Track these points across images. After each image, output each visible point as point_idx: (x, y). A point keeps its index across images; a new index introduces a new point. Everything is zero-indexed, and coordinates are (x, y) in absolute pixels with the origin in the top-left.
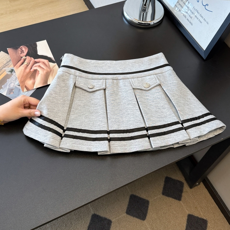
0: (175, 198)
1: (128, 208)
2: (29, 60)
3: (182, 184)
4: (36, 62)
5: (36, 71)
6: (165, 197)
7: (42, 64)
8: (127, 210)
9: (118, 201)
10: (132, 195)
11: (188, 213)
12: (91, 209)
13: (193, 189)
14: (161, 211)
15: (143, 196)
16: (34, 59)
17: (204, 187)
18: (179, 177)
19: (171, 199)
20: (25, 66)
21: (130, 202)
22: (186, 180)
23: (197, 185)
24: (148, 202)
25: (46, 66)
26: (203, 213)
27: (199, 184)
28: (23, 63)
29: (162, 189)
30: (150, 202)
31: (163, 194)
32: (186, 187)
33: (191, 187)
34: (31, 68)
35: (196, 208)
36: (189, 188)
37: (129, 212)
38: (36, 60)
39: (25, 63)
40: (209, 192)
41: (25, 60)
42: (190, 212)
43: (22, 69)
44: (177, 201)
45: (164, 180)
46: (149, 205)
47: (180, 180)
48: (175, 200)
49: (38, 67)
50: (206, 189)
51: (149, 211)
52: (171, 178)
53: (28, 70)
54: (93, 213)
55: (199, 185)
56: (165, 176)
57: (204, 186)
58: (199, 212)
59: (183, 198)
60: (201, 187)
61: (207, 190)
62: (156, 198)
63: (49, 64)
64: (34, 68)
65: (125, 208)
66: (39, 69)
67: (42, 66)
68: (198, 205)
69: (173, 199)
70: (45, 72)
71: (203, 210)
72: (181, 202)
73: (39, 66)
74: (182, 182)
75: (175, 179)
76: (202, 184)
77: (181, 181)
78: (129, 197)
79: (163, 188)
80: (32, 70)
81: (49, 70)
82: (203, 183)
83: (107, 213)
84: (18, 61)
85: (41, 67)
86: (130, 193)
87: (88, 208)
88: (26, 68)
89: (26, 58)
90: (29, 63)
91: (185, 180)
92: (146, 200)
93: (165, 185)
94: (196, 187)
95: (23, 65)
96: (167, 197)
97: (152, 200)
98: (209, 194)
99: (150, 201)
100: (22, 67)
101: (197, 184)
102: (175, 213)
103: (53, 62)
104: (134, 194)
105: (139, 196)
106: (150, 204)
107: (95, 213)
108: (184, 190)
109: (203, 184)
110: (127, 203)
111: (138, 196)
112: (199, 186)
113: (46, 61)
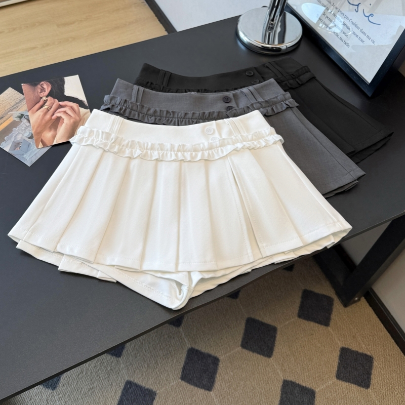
0: (320, 322)
1: (244, 339)
2: (52, 103)
3: (330, 301)
4: (61, 107)
5: (59, 118)
6: (303, 320)
7: (69, 109)
8: (242, 342)
9: (228, 327)
10: (249, 318)
11: (341, 345)
12: (186, 340)
13: (349, 309)
14: (297, 343)
15: (268, 320)
16: (59, 101)
17: (368, 305)
18: (325, 289)
19: (312, 324)
20: (45, 111)
21: (246, 330)
22: (338, 294)
23: (355, 302)
24: (274, 330)
25: (75, 112)
26: (365, 346)
27: (359, 300)
28: (41, 107)
29: (298, 309)
30: (278, 330)
31: (299, 316)
32: (337, 305)
33: (346, 305)
34: (53, 114)
35: (354, 337)
36: (343, 307)
37: (245, 345)
38: (61, 103)
39: (46, 107)
40: (375, 313)
41: (45, 102)
42: (345, 343)
43: (40, 116)
44: (322, 327)
45: (300, 294)
46: (276, 334)
47: (327, 295)
48: (320, 325)
49: (62, 113)
50: (371, 308)
51: (277, 343)
52: (311, 292)
53: (48, 117)
54: (189, 346)
55: (360, 302)
56: (303, 288)
57: (366, 302)
58: (360, 344)
59: (332, 323)
60: (361, 304)
61: (373, 309)
62: (287, 323)
63: (79, 110)
64: (57, 114)
65: (238, 339)
66: (63, 116)
67: (69, 112)
68: (357, 332)
69: (317, 325)
70: (72, 121)
71: (365, 340)
72: (329, 328)
73: (65, 112)
74: (330, 297)
75: (319, 293)
76: (363, 299)
77: (330, 295)
78: (245, 321)
79: (300, 307)
80: (54, 117)
81: (78, 118)
82: (366, 298)
83: (211, 347)
84: (36, 103)
85: (67, 113)
86: (246, 316)
87: (181, 339)
88: (45, 114)
89: (47, 100)
90: (51, 107)
91: (336, 294)
92: (272, 326)
93: (302, 303)
94: (354, 305)
95: (42, 109)
96: (306, 322)
97: (282, 326)
98: (374, 316)
99: (278, 327)
100: (40, 113)
101: (356, 299)
102: (319, 345)
103: (85, 107)
104: (253, 317)
105: (260, 319)
106: (278, 333)
107: (193, 346)
108: (334, 310)
109: (365, 300)
110: (242, 331)
111: (258, 321)
112: (358, 304)
113: (75, 105)
